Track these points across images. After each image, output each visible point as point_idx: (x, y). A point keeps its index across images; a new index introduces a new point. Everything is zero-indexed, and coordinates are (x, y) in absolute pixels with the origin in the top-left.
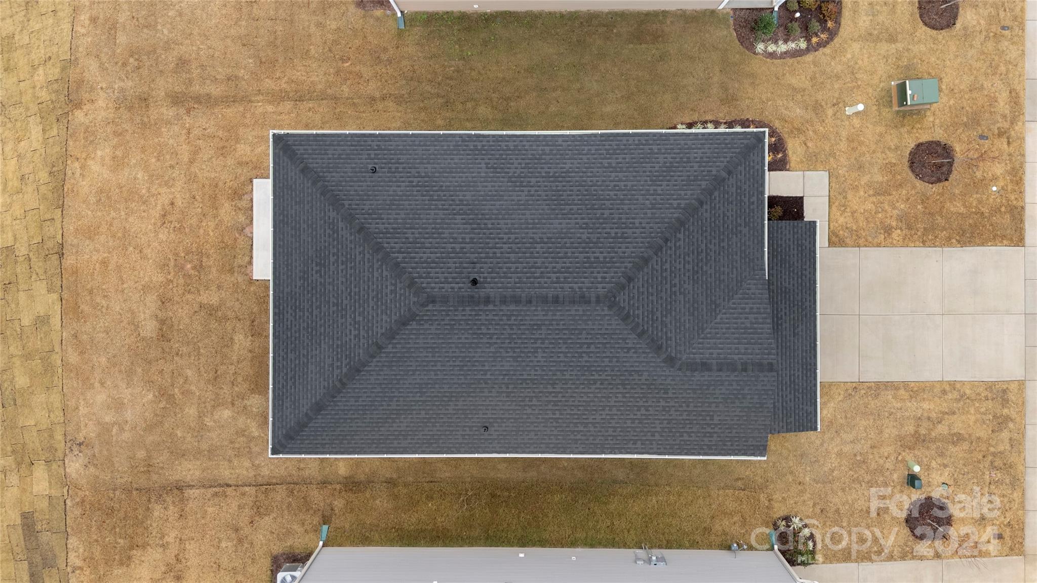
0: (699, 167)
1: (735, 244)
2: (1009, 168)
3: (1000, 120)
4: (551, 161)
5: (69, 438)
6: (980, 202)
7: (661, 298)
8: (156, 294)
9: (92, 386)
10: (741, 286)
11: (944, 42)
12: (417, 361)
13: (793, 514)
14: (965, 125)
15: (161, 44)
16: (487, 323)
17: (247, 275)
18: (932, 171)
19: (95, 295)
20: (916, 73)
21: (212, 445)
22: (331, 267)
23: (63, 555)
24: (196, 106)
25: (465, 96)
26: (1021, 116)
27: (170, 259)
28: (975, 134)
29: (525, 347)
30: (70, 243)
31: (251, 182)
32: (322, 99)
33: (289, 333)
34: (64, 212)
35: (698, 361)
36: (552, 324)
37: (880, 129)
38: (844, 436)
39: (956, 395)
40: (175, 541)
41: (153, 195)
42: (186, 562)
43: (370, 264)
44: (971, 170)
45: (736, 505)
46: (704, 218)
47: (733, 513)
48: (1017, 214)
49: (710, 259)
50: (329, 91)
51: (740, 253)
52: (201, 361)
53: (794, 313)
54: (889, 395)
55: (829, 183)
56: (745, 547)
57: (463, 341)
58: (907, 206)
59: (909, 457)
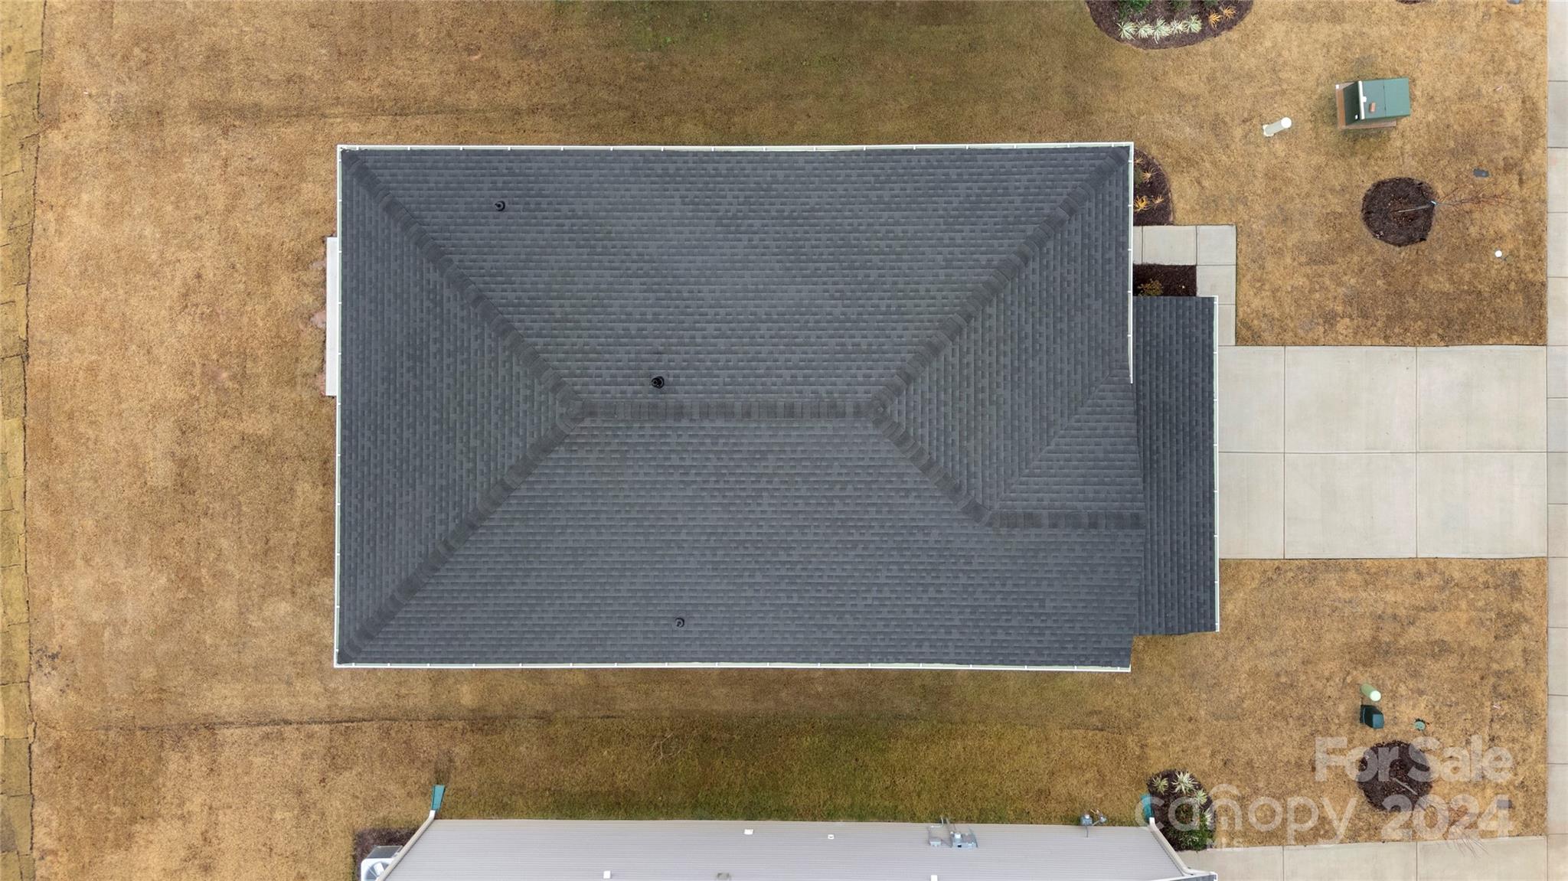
0: (1023, 202)
1: (1080, 325)
2: (1522, 221)
3: (1508, 146)
4: (786, 193)
5: (36, 646)
6: (1476, 274)
7: (961, 410)
8: (173, 419)
9: (71, 565)
10: (1090, 393)
11: (1418, 22)
12: (568, 511)
13: (1179, 767)
14: (1452, 152)
15: (183, 25)
16: (679, 448)
17: (316, 389)
18: (1400, 226)
19: (77, 420)
20: (1374, 70)
21: (260, 657)
22: (431, 360)
23: (27, 831)
24: (237, 123)
25: (662, 107)
26: (1541, 140)
27: (194, 363)
28: (1468, 167)
29: (741, 489)
30: (39, 338)
31: (324, 242)
32: (436, 113)
33: (366, 469)
34: (30, 291)
35: (1019, 511)
36: (785, 451)
37: (1318, 159)
38: (1261, 645)
39: (1437, 580)
40: (202, 811)
41: (168, 263)
42: (219, 844)
43: (493, 355)
44: (1461, 225)
45: (1090, 753)
46: (1031, 284)
47: (1085, 767)
48: (1534, 295)
49: (1040, 350)
50: (448, 100)
51: (1089, 341)
52: (243, 525)
53: (1177, 443)
54: (1331, 580)
55: (1237, 245)
56: (1103, 820)
57: (641, 478)
58: (1361, 281)
59: (1363, 677)
